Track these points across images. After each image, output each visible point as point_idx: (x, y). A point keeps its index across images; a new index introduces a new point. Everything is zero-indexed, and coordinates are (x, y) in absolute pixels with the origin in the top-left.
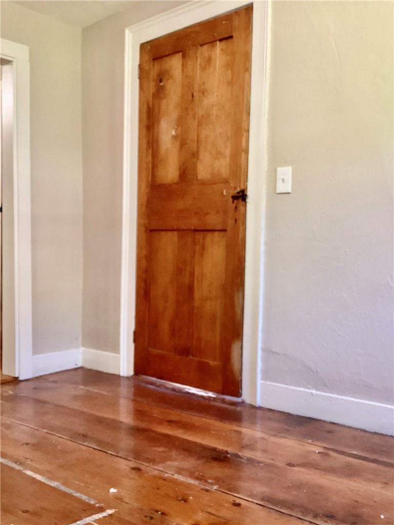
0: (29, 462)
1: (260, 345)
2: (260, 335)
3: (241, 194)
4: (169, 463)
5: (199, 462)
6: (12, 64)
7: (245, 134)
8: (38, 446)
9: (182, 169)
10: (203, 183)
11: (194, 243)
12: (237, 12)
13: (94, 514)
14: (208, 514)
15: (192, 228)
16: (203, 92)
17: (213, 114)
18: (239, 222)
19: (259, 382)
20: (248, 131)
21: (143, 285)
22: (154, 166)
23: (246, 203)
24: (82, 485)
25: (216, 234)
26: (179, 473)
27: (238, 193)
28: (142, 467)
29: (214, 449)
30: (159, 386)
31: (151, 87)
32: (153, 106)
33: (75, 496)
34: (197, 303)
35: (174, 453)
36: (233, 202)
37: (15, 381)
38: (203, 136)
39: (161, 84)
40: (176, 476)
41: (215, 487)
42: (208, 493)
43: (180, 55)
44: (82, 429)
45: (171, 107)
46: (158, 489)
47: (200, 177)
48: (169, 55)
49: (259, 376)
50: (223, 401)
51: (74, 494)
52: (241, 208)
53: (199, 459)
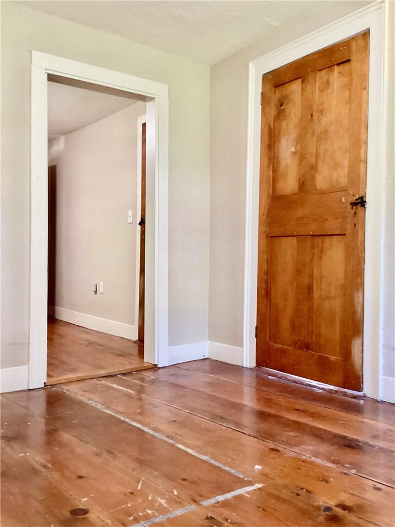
0: (178, 437)
1: (381, 342)
2: (381, 332)
3: (360, 200)
4: (303, 447)
5: (333, 448)
6: (155, 101)
7: (364, 146)
8: (184, 424)
9: (301, 181)
10: (323, 193)
11: (313, 247)
12: (354, 38)
13: (245, 487)
14: (350, 495)
15: (311, 233)
16: (321, 112)
17: (331, 130)
18: (358, 226)
19: (381, 377)
20: (366, 143)
21: (264, 286)
22: (275, 180)
23: (365, 208)
24: (228, 460)
25: (335, 237)
26: (315, 456)
27: (357, 200)
28: (280, 449)
29: (345, 438)
30: (281, 378)
31: (273, 111)
32: (274, 128)
33: (224, 470)
34: (316, 301)
35: (306, 438)
36: (352, 209)
37: (155, 368)
38: (321, 151)
39: (282, 108)
40: (313, 459)
41: (354, 471)
42: (347, 476)
43: (300, 80)
44: (218, 412)
45: (291, 126)
46: (299, 469)
47: (318, 187)
48: (289, 82)
49: (381, 371)
50: (345, 394)
51: (224, 468)
52: (360, 213)
53: (332, 445)
